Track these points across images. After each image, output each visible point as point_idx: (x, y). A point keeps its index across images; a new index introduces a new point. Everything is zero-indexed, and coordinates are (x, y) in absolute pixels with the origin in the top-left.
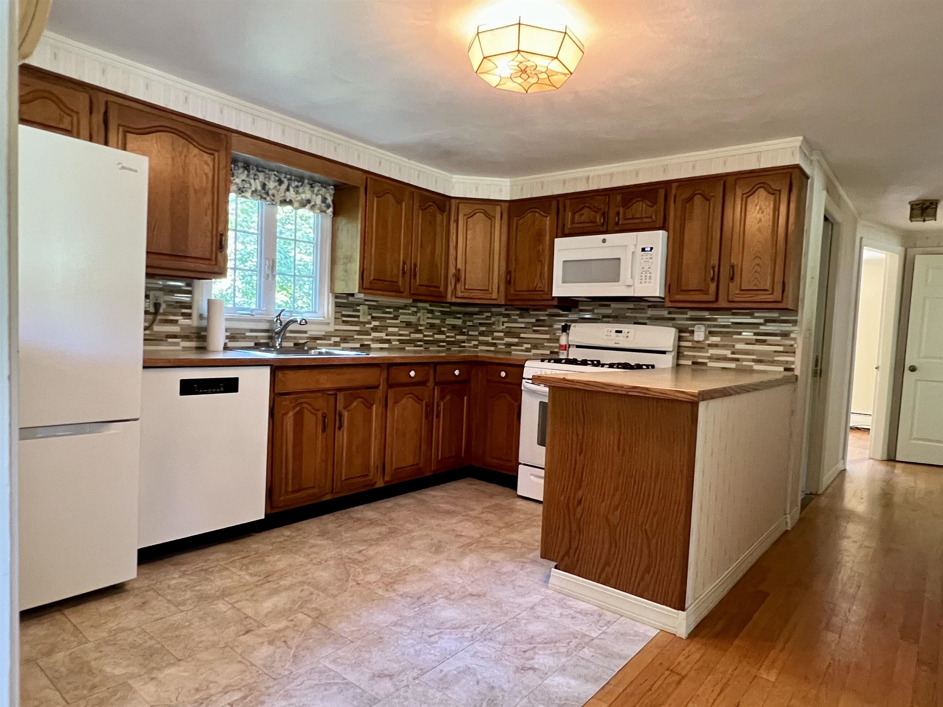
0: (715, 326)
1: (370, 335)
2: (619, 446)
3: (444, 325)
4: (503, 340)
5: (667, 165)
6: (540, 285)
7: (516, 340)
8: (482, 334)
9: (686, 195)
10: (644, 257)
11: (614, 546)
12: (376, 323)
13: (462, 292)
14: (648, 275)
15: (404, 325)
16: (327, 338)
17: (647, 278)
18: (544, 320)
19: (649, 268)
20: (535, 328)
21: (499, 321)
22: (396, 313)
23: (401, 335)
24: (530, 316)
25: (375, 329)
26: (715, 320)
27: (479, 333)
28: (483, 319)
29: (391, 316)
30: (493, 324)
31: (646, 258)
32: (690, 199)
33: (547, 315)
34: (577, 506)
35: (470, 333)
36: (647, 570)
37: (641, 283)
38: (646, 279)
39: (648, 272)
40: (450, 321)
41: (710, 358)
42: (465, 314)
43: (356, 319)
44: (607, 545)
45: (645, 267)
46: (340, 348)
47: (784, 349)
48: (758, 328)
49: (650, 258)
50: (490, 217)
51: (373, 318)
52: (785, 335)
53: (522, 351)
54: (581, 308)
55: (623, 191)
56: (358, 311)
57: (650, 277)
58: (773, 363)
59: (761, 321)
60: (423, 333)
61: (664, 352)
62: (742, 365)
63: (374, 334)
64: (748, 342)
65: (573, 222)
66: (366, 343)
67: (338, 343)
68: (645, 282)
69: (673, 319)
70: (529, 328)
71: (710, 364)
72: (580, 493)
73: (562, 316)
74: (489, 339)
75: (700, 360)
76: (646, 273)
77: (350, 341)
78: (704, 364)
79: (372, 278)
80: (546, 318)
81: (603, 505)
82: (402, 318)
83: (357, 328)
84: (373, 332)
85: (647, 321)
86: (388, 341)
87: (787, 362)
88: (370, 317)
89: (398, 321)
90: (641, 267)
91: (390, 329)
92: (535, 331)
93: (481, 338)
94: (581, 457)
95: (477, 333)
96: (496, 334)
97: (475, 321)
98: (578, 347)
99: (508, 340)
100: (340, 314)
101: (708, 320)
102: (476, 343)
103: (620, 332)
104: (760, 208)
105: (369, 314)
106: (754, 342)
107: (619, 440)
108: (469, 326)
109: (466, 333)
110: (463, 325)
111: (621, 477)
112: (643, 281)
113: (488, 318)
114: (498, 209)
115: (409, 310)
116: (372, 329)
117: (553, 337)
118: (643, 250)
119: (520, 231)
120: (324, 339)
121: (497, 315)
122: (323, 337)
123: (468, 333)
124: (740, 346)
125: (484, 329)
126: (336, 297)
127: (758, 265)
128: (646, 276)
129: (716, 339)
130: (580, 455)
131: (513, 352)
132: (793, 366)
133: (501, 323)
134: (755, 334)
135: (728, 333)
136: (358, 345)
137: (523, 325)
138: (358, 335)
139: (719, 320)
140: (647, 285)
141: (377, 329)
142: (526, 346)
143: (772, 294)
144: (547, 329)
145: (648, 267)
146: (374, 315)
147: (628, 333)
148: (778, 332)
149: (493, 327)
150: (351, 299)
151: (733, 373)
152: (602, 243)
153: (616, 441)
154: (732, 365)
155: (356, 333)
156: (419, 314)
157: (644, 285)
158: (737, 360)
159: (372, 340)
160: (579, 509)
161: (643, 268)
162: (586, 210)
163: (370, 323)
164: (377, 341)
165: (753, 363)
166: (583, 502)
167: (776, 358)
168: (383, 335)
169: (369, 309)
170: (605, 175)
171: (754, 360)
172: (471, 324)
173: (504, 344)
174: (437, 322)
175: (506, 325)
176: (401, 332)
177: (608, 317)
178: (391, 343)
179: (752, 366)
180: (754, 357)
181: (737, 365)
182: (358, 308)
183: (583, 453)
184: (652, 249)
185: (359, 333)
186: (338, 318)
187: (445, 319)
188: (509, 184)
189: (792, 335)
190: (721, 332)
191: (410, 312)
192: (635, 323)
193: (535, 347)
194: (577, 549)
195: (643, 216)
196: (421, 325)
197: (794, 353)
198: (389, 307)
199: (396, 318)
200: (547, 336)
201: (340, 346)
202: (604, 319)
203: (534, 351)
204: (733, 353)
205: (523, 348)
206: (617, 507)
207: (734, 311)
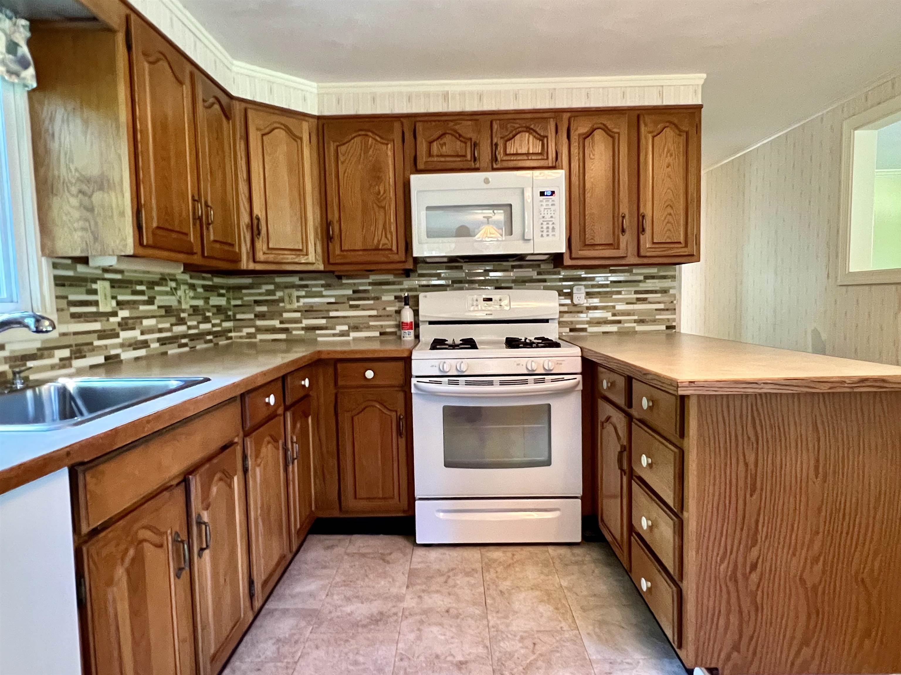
0: (593, 286)
1: (117, 336)
2: (817, 468)
3: (208, 307)
4: (301, 322)
5: (555, 89)
6: (384, 241)
7: (323, 321)
8: (260, 316)
9: (583, 130)
10: (544, 203)
11: (814, 616)
12: (124, 313)
13: (264, 253)
14: (551, 226)
15: (163, 312)
16: (46, 353)
17: (550, 230)
18: (365, 291)
19: (552, 217)
20: (352, 303)
21: (290, 296)
22: (150, 293)
23: (160, 331)
24: (342, 286)
25: (125, 325)
26: (593, 279)
27: (256, 316)
28: (260, 294)
29: (145, 298)
30: (282, 300)
31: (547, 205)
32: (590, 134)
33: (370, 284)
34: (750, 572)
35: (239, 316)
36: (867, 633)
37: (542, 236)
38: (548, 231)
39: (551, 223)
40: (215, 301)
41: (589, 323)
42: (229, 288)
43: (93, 309)
44: (803, 618)
45: (546, 216)
46: (72, 370)
47: (665, 306)
48: (638, 286)
49: (552, 205)
50: (296, 138)
51: (119, 303)
52: (664, 291)
53: (334, 335)
54: (420, 272)
55: (502, 117)
56: (95, 292)
57: (553, 228)
58: (655, 321)
59: (641, 278)
60: (186, 324)
61: (547, 321)
62: (624, 327)
63: (125, 335)
64: (628, 301)
65: (430, 155)
66: (113, 352)
67: (67, 362)
68: (548, 235)
69: (544, 281)
70: (343, 303)
71: (591, 329)
72: (755, 553)
73: (393, 283)
74: (276, 323)
75: (578, 326)
76: (548, 224)
77: (87, 354)
78: (584, 330)
79: (155, 225)
80: (370, 288)
81: (795, 561)
82: (160, 300)
83: (96, 326)
84: (123, 330)
85: (513, 285)
86: (145, 344)
87: (668, 320)
88: (114, 303)
89: (154, 307)
90: (541, 216)
91: (146, 323)
92: (352, 307)
93: (259, 323)
94: (754, 497)
95: (252, 316)
96: (286, 315)
97: (246, 298)
98: (431, 323)
99: (306, 322)
100: (65, 301)
101: (585, 279)
102: (252, 330)
103: (490, 300)
104: (668, 151)
105: (114, 298)
106: (635, 301)
107: (817, 461)
108: (236, 306)
109: (232, 318)
110: (228, 306)
111: (823, 514)
112: (545, 234)
113: (269, 293)
114: (305, 126)
115: (166, 285)
116: (119, 324)
117: (382, 313)
118: (542, 194)
119: (343, 163)
120: (41, 357)
121: (286, 287)
122: (39, 353)
123: (234, 315)
124: (620, 307)
125: (264, 309)
126: (55, 266)
127: (670, 214)
128: (548, 228)
129: (595, 301)
130: (751, 495)
131: (319, 339)
132: (674, 324)
133: (295, 300)
134: (636, 292)
135: (607, 293)
136: (101, 360)
137: (333, 300)
138: (100, 338)
139: (597, 279)
140: (550, 238)
141: (126, 324)
142: (340, 328)
143: (686, 246)
144: (371, 302)
145: (550, 215)
146: (120, 298)
147: (500, 300)
148: (658, 289)
149: (281, 305)
150: (81, 269)
151: (615, 337)
152: (483, 183)
153: (812, 463)
154: (614, 328)
155: (96, 335)
156: (180, 293)
157: (546, 239)
158: (619, 322)
159: (122, 345)
160: (754, 577)
161: (543, 217)
162: (447, 139)
163: (114, 314)
164: (130, 345)
165: (635, 324)
166: (759, 565)
167: (657, 317)
168: (135, 334)
169: (112, 287)
170: (471, 93)
171: (635, 321)
172: (239, 302)
173: (303, 329)
174: (200, 303)
175: (302, 300)
176: (160, 326)
177: (460, 282)
178: (149, 346)
179: (634, 327)
180: (636, 317)
181: (618, 328)
182: (94, 286)
183: (758, 491)
184: (553, 193)
185: (103, 335)
186: (62, 310)
187: (209, 298)
188: (315, 91)
189: (672, 291)
190: (599, 293)
191: (168, 289)
192: (497, 288)
193: (356, 328)
194: (751, 638)
195: (531, 152)
196: (184, 311)
197: (675, 309)
198: (141, 283)
199: (151, 301)
200: (374, 313)
201: (71, 366)
202: (455, 285)
203: (353, 335)
204: (614, 315)
205: (337, 332)
206: (816, 560)
207: (611, 268)
